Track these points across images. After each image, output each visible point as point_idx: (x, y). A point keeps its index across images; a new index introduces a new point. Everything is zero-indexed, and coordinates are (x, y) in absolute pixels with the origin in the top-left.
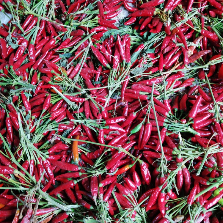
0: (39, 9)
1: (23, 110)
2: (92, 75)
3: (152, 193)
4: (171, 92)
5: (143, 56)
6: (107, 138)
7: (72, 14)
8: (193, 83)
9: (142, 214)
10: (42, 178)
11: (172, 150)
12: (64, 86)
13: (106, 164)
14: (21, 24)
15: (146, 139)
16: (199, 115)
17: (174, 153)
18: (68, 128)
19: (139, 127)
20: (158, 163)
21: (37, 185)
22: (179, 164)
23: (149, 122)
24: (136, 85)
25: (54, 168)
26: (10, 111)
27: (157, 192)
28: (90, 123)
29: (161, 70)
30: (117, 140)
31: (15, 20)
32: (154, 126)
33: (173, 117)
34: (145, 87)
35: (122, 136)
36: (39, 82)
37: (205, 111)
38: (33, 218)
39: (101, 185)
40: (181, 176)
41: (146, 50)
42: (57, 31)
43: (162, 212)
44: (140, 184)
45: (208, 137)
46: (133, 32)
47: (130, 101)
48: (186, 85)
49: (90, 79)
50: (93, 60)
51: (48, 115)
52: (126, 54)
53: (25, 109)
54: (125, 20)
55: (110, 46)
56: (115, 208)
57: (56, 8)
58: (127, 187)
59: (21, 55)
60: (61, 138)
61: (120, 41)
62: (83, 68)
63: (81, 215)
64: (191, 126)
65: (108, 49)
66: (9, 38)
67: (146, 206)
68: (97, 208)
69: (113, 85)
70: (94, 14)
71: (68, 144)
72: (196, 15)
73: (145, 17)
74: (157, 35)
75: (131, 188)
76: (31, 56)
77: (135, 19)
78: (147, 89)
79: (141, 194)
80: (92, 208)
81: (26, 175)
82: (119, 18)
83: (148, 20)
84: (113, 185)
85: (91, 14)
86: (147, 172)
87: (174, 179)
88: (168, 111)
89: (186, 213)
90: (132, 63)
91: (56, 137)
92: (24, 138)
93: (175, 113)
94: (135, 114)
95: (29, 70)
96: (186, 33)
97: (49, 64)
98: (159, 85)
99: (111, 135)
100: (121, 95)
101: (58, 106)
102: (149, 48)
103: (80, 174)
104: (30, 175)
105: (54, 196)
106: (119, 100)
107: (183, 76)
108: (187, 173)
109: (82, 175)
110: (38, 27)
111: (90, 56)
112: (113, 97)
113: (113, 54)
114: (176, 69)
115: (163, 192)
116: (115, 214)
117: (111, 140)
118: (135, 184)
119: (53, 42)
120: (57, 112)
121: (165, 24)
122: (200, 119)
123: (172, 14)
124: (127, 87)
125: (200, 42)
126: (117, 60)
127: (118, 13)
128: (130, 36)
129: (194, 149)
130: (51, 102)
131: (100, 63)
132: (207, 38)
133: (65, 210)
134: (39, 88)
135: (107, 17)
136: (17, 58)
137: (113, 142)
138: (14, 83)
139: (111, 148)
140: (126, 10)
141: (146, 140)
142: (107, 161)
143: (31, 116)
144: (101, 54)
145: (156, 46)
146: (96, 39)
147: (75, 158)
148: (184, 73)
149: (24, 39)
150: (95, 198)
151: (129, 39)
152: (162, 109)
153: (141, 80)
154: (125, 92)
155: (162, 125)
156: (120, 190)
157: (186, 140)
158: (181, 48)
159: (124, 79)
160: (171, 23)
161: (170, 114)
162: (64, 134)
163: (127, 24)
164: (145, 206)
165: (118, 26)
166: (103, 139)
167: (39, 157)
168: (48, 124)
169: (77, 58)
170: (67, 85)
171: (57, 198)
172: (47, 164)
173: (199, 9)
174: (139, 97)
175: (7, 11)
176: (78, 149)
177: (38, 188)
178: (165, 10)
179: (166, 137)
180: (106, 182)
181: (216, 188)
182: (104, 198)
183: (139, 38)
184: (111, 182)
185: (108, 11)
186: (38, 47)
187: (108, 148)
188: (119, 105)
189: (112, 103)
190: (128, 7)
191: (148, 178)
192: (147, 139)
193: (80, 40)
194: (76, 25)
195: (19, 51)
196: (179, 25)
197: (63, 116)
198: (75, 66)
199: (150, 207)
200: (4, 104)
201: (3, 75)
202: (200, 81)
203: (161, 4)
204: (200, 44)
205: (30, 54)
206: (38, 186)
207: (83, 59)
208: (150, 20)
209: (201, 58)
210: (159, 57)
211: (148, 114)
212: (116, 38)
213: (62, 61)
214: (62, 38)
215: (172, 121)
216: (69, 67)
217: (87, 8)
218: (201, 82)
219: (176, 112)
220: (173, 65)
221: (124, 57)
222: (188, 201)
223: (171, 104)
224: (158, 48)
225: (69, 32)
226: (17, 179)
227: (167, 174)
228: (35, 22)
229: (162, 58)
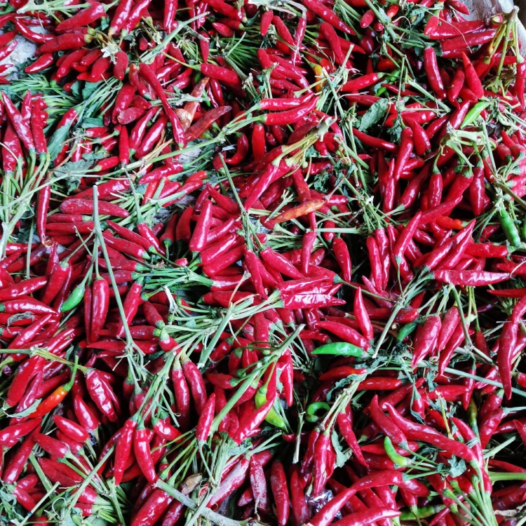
4: (152, 206)
6: (6, 333)
8: (205, 181)
9: (109, 493)
11: (153, 327)
17: (158, 333)
19: (79, 293)
22: (167, 355)
23: (99, 277)
24: (69, 202)
27: (127, 432)
29: (125, 161)
30: (29, 335)
33: (158, 258)
35: (42, 323)
40: (182, 384)
41: (83, 121)
44: (95, 424)
46: (49, 86)
47: (67, 241)
48: (189, 188)
52: (31, 134)
54: (28, 62)
58: (62, 437)
61: (11, 107)
64: (199, 271)
74: (101, 86)
77: (51, 57)
82: (17, 60)
83: (73, 56)
86: (104, 391)
93: (166, 249)
94: (64, 266)
98: (125, 195)
99: (14, 326)
102: (87, 117)
108: (194, 372)
115: (142, 426)
117: (15, 337)
118: (82, 428)
121: (113, 59)
123: (134, 40)
125: (206, 91)
126: (13, 150)
127: (9, 50)
128: (46, 96)
137: (20, 339)
139: (13, 355)
140: (30, 42)
141: (99, 321)
148: (182, 163)
152: (129, 245)
154: (47, 222)
155: (129, 278)
157: (193, 304)
158: (164, 108)
161: (149, 253)
163: (33, 70)
165: (14, 78)
173: (192, 20)
174: (75, 227)
178: (112, 31)
179: (141, 303)
183: (66, 98)
184: (21, 434)
188: (38, 255)
189: (21, 255)
191: (109, 405)
192: (101, 317)
199: (120, 471)
203: (103, 19)
204: (208, 95)
210: (116, 133)
211: (95, 260)
215: (153, 266)
218: (221, 177)
219: (167, 247)
221: (28, 141)
222: (198, 434)
227: (145, 386)
229: (125, 135)
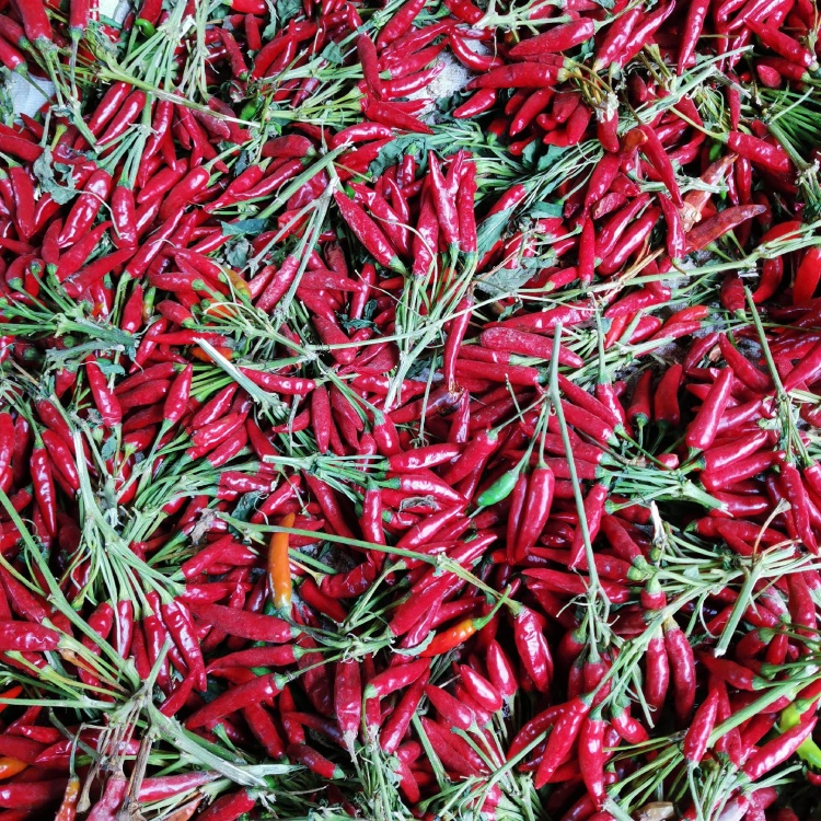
0: (149, 64)
1: (95, 421)
2: (339, 297)
3: (556, 720)
4: (622, 356)
5: (521, 226)
6: (395, 521)
7: (267, 79)
8: (704, 324)
9: (521, 797)
10: (160, 667)
11: (627, 564)
12: (238, 336)
13: (389, 617)
14: (87, 117)
15: (535, 526)
16: (725, 440)
17: (636, 575)
18: (253, 486)
19: (509, 482)
20: (577, 613)
21: (142, 692)
22: (651, 615)
23: (543, 464)
24: (496, 331)
25: (203, 631)
26: (45, 426)
27: (573, 718)
28: (330, 469)
29: (588, 278)
30: (428, 530)
31: (65, 100)
32: (562, 479)
33: (631, 445)
34: (528, 338)
35: (448, 516)
36: (150, 324)
37: (746, 423)
38: (126, 808)
39: (372, 692)
40: (662, 661)
41: (532, 205)
42: (213, 141)
43: (592, 789)
44: (513, 687)
45: (758, 518)
46: (485, 142)
47: (477, 388)
48: (677, 332)
49: (332, 309)
50: (343, 243)
51: (181, 439)
52: (459, 219)
53: (100, 417)
54: (456, 99)
55: (404, 194)
56: (423, 777)
57: (210, 60)
58: (466, 697)
59: (86, 228)
60: (228, 525)
61: (439, 176)
62: (307, 270)
63: (301, 800)
64: (695, 477)
65: (395, 205)
66: (42, 167)
67: (536, 768)
68: (356, 776)
69: (415, 331)
70: (347, 80)
71: (255, 544)
72: (709, 81)
73: (526, 91)
74: (570, 153)
75: (479, 703)
76: (121, 229)
77: (493, 96)
78: (537, 345)
79: (516, 724)
80: (338, 773)
81: (103, 655)
82: (436, 92)
83: (536, 100)
84: (413, 693)
85: (336, 80)
86: (537, 644)
87: (635, 670)
88: (611, 424)
89: (681, 795)
90: (483, 254)
91: (211, 518)
92: (97, 523)
93: (638, 430)
94: (492, 437)
95: (116, 280)
96: (675, 145)
97: (186, 260)
98: (580, 331)
99: (408, 513)
100: (443, 369)
101: (216, 410)
102: (541, 200)
103: (298, 652)
104: (118, 656)
105: (204, 732)
106: (438, 387)
107: (668, 298)
108: (683, 647)
109: (305, 656)
110: (146, 128)
111: (334, 229)
112: (417, 375)
113: (414, 221)
114: (640, 274)
115: (598, 715)
116: (424, 797)
117: (407, 529)
118: (495, 690)
119: (200, 178)
120: (212, 431)
121: (600, 114)
122: (729, 454)
123: (624, 79)
124: (465, 337)
125: (725, 176)
126: (430, 243)
127: (430, 76)
128: (476, 157)
129: (706, 562)
130: (191, 394)
131: (367, 253)
132: (752, 163)
133: (242, 781)
134: (150, 344)
135: (393, 89)
136: (71, 235)
137: (415, 535)
138: (61, 325)
139: (407, 559)
140: (460, 64)
141: (533, 531)
142: (394, 604)
143: (122, 443)
144: (371, 223)
145: (567, 192)
146: (352, 167)
147: (279, 594)
148: (670, 289)
149: (97, 170)
150: (350, 738)
151: (472, 168)
152: (591, 418)
153: (515, 315)
154: (459, 357)
155: (590, 475)
156: (441, 709)
157: (677, 530)
158: (658, 198)
159: (455, 311)
160: (621, 110)
161: (618, 436)
162: (240, 507)
163: (465, 113)
164: (531, 768)
165: (431, 121)
166: (379, 527)
167: (149, 590)
168: (181, 473)
169: (287, 237)
170: (251, 331)
171: (216, 739)
172: (178, 618)
173: (722, 57)
174: (507, 375)
175: (37, 70)
176: (288, 562)
177: (145, 701)
178: (599, 65)
179: (604, 518)
180: (391, 683)
181: (786, 700)
182: (383, 737)
183: (506, 164)
184: (409, 681)
185: (394, 68)
186: (145, 198)
187: (398, 558)
188: (436, 403)
189: (413, 398)
190: (466, 55)
191: (543, 667)
192: (537, 525)
193: (297, 173)
194: (283, 119)
195: (80, 211)
196: (649, 115)
197: (236, 444)
198: (278, 266)
199: (550, 770)
200: (25, 401)
201: (22, 296)
202: (727, 317)
203: (585, 42)
204: (727, 182)
205: (118, 221)
206: (146, 694)
207: (308, 241)
208: (545, 101)
209: (731, 234)
210: (579, 230)
211: (540, 435)
212: (423, 163)
213: (233, 248)
214: (234, 165)
215: (627, 461)
216: (258, 267)
217: (320, 60)
218: (731, 321)
219: (641, 427)
220: (631, 259)
221: (452, 231)
222: (688, 750)
223: (625, 400)
224: (575, 201)
225: (256, 144)
226: (69, 668)
227: (610, 652)
228: (134, 107)
229: (591, 236)
